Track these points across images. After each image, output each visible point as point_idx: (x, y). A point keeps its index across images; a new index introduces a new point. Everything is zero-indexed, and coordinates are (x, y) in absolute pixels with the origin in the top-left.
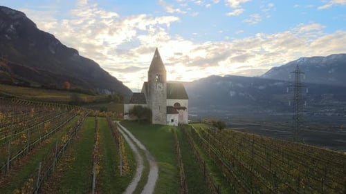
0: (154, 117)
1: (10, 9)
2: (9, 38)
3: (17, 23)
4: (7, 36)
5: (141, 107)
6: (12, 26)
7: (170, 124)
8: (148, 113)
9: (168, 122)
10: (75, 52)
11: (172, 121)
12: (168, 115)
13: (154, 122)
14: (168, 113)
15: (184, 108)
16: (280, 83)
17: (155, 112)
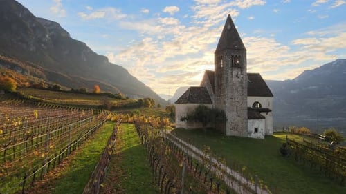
0: (228, 125)
1: (46, 20)
2: (45, 47)
3: (52, 33)
4: (43, 45)
5: (206, 108)
6: (47, 36)
7: (253, 135)
8: (220, 116)
9: (250, 133)
10: (105, 58)
11: (256, 130)
12: (251, 121)
13: (229, 133)
14: (250, 118)
15: (267, 111)
16: (314, 87)
17: (231, 116)
